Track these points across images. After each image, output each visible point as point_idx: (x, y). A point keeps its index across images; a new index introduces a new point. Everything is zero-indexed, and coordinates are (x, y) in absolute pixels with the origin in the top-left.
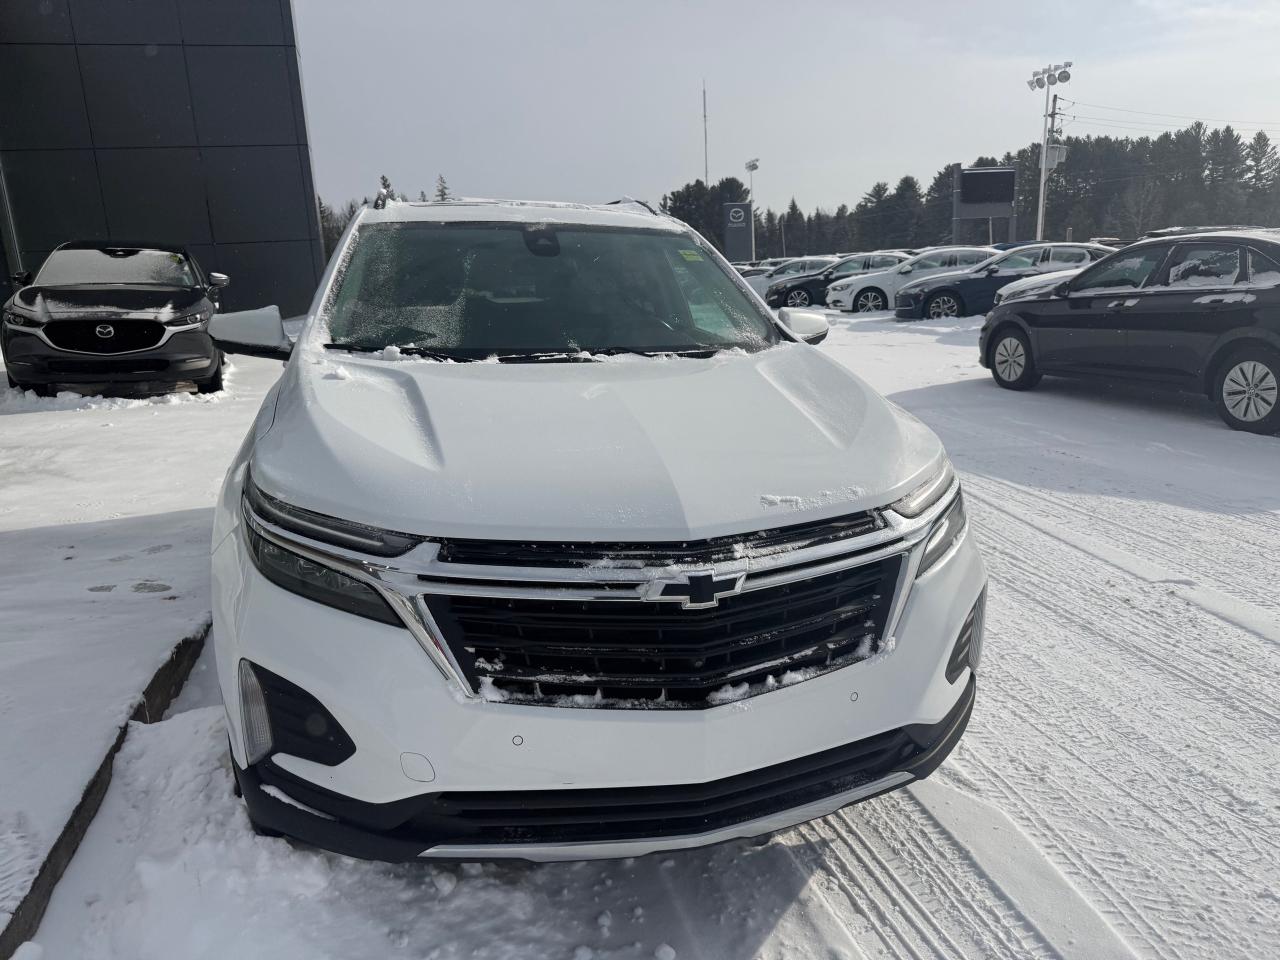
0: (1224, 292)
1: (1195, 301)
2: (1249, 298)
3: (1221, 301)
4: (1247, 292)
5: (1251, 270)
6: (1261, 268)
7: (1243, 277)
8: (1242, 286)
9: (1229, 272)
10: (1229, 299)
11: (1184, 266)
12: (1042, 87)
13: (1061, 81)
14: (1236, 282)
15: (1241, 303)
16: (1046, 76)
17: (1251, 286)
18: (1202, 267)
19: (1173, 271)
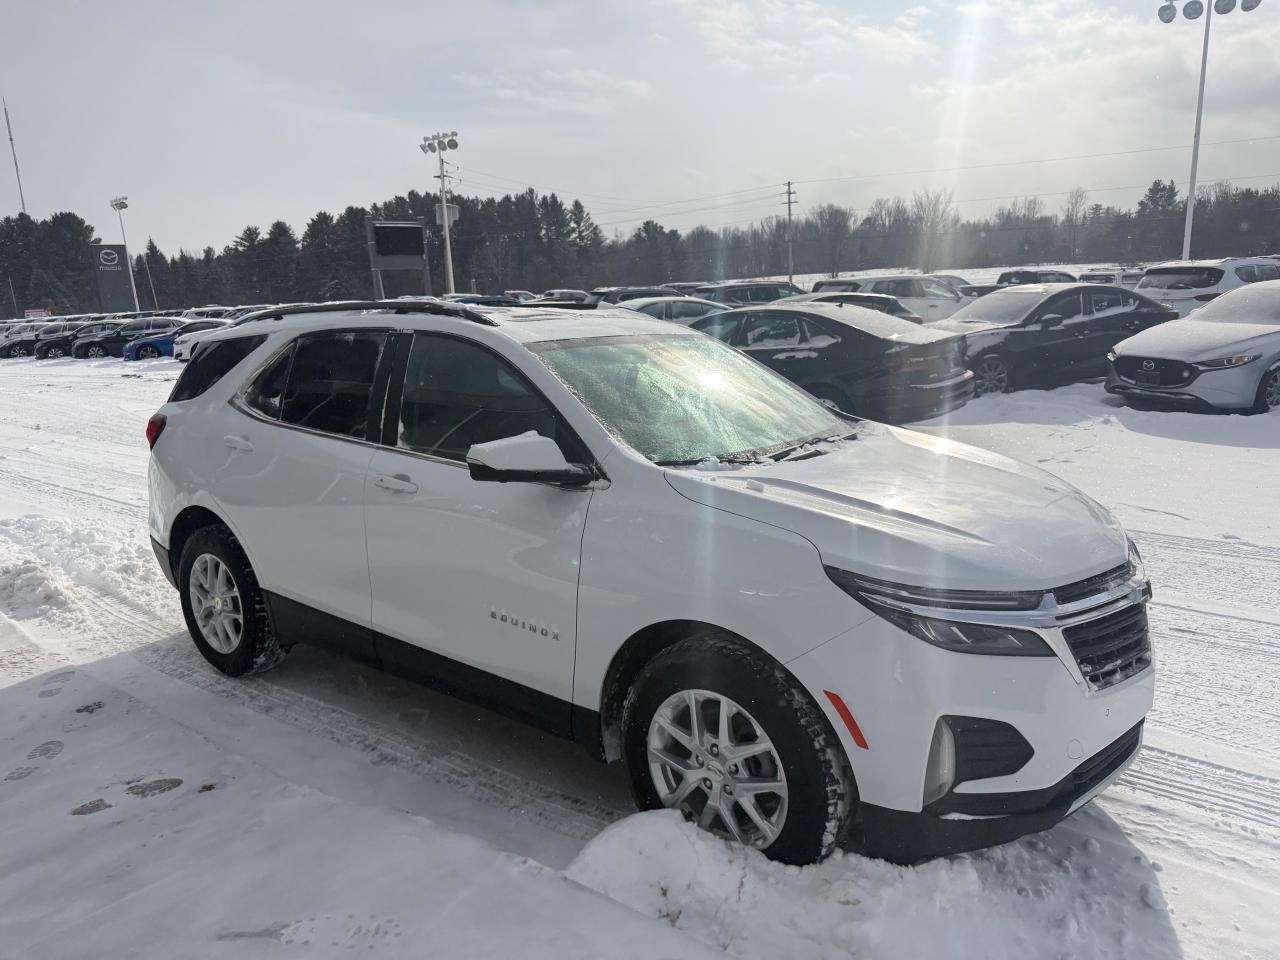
0: (793, 350)
1: (775, 357)
2: (814, 355)
3: (794, 357)
4: (810, 350)
5: (808, 335)
6: (816, 333)
7: (803, 339)
8: (804, 346)
9: (793, 336)
10: (799, 355)
11: (757, 331)
12: (434, 151)
13: (451, 148)
14: (800, 342)
15: (809, 357)
16: (436, 142)
17: (811, 346)
18: (771, 332)
19: (750, 336)
